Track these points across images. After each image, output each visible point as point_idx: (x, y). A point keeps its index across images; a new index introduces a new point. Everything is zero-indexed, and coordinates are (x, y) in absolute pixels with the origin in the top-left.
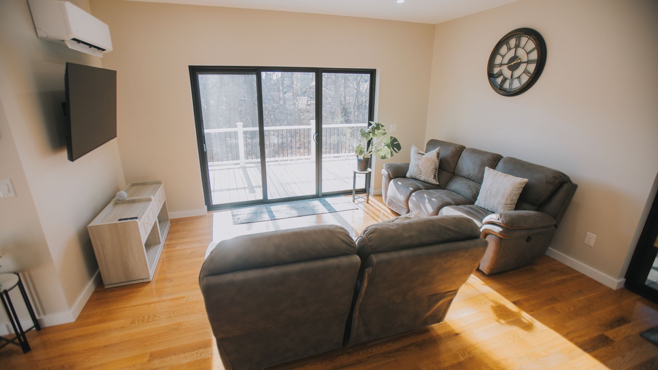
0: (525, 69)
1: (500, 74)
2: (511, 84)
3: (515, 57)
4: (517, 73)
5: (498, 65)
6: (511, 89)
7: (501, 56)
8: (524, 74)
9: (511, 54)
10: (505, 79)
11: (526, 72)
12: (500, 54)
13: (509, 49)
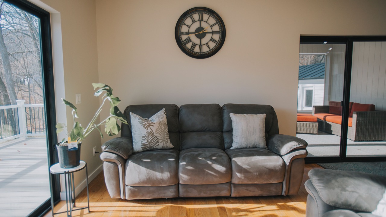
0: (212, 38)
1: (189, 40)
2: (201, 48)
3: (200, 29)
4: (205, 40)
5: (186, 33)
6: (202, 52)
7: (187, 26)
8: (211, 42)
9: (196, 25)
10: (194, 45)
11: (212, 40)
12: (185, 25)
13: (194, 21)
